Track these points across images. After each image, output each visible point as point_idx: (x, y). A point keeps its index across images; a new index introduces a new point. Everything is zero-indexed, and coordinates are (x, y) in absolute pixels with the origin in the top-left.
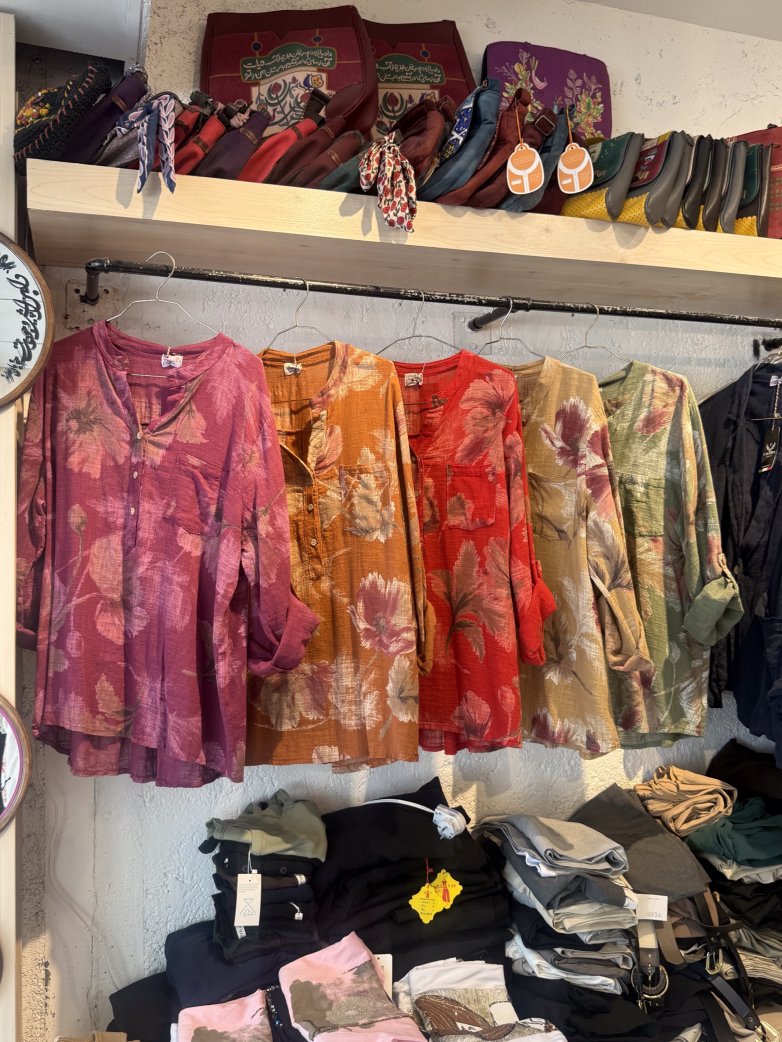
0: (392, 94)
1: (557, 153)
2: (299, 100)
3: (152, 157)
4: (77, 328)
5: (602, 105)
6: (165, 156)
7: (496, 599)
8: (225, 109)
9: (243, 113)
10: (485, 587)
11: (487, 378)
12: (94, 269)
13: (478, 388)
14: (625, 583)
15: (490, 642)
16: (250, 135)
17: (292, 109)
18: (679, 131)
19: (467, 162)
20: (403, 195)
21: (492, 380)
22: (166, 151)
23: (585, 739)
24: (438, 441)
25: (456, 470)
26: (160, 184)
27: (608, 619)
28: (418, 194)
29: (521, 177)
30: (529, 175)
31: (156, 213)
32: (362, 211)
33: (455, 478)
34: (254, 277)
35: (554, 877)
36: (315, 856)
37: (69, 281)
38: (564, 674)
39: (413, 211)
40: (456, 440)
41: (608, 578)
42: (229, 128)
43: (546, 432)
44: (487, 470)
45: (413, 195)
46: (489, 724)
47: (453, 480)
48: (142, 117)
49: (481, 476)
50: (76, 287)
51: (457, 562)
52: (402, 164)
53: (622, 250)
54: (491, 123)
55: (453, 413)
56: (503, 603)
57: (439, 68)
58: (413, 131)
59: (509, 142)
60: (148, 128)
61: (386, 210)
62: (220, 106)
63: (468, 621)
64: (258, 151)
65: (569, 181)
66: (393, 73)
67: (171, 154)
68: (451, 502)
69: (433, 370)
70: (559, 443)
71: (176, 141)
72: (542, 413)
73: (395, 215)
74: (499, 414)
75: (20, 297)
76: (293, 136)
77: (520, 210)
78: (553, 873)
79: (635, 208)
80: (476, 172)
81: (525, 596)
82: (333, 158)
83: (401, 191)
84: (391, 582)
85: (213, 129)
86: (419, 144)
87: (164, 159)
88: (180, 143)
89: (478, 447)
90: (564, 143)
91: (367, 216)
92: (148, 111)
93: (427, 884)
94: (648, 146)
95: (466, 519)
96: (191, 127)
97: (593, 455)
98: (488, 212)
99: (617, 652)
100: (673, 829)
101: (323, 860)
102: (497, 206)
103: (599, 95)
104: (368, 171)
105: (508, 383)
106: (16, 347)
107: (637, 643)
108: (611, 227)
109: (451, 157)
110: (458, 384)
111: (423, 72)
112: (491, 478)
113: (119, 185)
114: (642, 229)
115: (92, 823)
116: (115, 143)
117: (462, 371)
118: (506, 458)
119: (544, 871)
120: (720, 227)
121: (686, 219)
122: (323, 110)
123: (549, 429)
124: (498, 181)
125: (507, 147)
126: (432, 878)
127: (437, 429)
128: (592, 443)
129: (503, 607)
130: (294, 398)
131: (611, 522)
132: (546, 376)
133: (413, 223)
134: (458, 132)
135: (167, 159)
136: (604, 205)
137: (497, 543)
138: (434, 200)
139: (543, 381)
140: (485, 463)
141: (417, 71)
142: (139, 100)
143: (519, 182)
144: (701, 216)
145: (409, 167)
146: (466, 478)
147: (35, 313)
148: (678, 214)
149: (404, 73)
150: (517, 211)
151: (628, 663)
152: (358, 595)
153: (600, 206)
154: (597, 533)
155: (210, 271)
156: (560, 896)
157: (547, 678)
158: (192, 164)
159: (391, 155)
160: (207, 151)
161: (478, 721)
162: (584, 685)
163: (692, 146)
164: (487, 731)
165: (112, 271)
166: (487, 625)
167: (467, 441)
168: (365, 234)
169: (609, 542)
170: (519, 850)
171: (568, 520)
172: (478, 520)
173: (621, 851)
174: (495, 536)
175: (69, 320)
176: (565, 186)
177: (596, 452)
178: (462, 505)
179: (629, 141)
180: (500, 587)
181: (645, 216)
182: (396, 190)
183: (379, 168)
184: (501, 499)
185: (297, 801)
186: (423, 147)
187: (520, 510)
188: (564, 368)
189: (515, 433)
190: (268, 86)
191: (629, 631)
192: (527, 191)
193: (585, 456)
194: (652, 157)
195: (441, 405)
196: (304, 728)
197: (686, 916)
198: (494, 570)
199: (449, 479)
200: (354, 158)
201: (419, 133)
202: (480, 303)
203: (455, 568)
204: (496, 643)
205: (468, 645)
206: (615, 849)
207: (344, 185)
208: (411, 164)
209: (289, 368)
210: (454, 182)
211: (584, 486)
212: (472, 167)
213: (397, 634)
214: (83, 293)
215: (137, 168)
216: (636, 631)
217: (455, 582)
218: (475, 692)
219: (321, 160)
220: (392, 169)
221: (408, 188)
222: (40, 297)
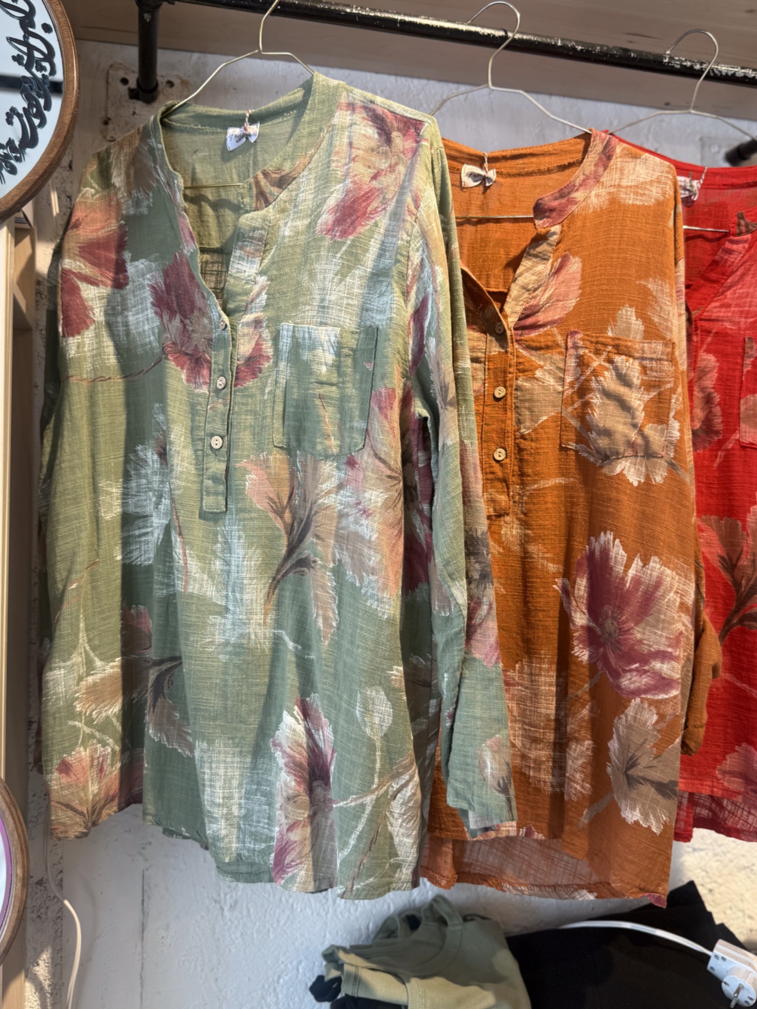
37: (111, 66)
50: (121, 74)
75: (19, 35)
106: (9, 121)
115: (139, 945)
147: (46, 65)
175: (110, 126)
185: (465, 919)
214: (133, 84)
222: (53, 34)
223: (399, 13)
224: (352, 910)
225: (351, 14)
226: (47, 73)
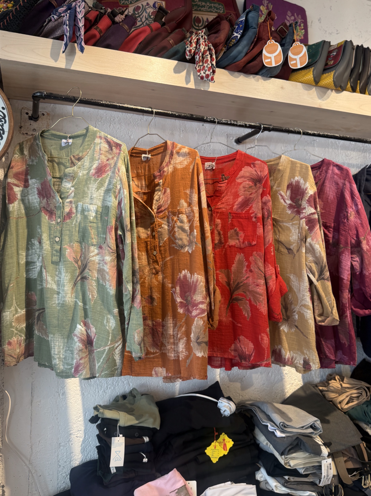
0: (198, 17)
1: (288, 47)
2: (150, 14)
3: (71, 32)
4: (27, 134)
5: (303, 31)
6: (79, 34)
7: (258, 285)
8: (112, 12)
9: (122, 15)
10: (251, 279)
11: (252, 166)
12: (37, 96)
13: (246, 171)
14: (326, 277)
15: (254, 309)
16: (126, 27)
17: (147, 19)
18: (349, 40)
19: (242, 48)
20: (209, 62)
21: (254, 166)
22: (79, 30)
23: (302, 362)
24: (223, 199)
25: (234, 215)
26: (75, 50)
27: (316, 297)
28: (216, 62)
29: (270, 58)
30: (275, 57)
31: (73, 65)
32: (185, 71)
33: (234, 220)
34: (126, 105)
35: (284, 437)
36: (154, 427)
37: (23, 108)
38: (290, 327)
39: (214, 72)
40: (234, 199)
41: (316, 274)
42: (114, 22)
43: (281, 196)
44: (252, 215)
45: (214, 63)
46: (253, 354)
47: (232, 221)
48: (66, 11)
49: (248, 219)
50: (26, 111)
51: (234, 265)
52: (208, 46)
53: (320, 101)
54: (255, 28)
55: (233, 184)
56: (261, 288)
57: (222, 5)
58: (212, 32)
59: (264, 39)
60: (69, 16)
61: (199, 71)
62: (109, 10)
63: (240, 297)
64: (129, 37)
65: (295, 62)
66: (199, 6)
67: (82, 31)
68: (231, 233)
69: (221, 161)
70: (289, 202)
71: (85, 25)
72: (279, 185)
73: (204, 73)
74: (258, 185)
76: (148, 31)
77: (269, 76)
78: (283, 435)
79: (328, 78)
80: (247, 54)
81: (272, 284)
82: (171, 42)
83: (208, 60)
84: (194, 275)
85: (105, 23)
86: (216, 37)
87: (78, 35)
88: (87, 29)
89: (246, 203)
90: (292, 42)
91: (188, 74)
92: (69, 8)
93: (215, 441)
94: (332, 48)
95: (240, 242)
96: (93, 21)
97: (310, 207)
98: (252, 76)
99: (321, 315)
100: (340, 408)
101: (158, 429)
102: (256, 73)
103: (302, 25)
104: (191, 48)
105: (264, 168)
107: (332, 310)
108: (314, 89)
109: (233, 45)
110: (235, 169)
111: (214, 7)
112: (254, 220)
113: (52, 49)
114: (330, 91)
115: (30, 407)
116: (51, 25)
117: (238, 162)
118: (263, 209)
119: (279, 434)
120: (367, 92)
121: (352, 87)
122: (164, 18)
123: (283, 194)
124: (258, 59)
125: (263, 42)
126: (218, 437)
127: (223, 193)
128: (309, 201)
129: (262, 290)
130: (147, 174)
131: (319, 244)
132: (282, 165)
133: (215, 77)
134: (237, 33)
135: (80, 35)
136: (312, 76)
137: (258, 255)
138: (224, 68)
139: (280, 168)
140: (251, 212)
141: (211, 6)
142: (64, 2)
143: (269, 60)
144: (358, 86)
145: (212, 47)
146: (239, 220)
147: (3, 120)
148: (347, 84)
149: (204, 6)
150: (267, 77)
151: (326, 321)
152: (177, 282)
153: (309, 77)
154: (311, 250)
155: (102, 101)
156: (288, 449)
157: (281, 329)
158: (93, 41)
159: (203, 40)
160: (101, 35)
161: (247, 353)
162: (302, 333)
163: (354, 49)
164: (252, 358)
165: (46, 98)
166: (252, 299)
167: (240, 199)
168: (187, 84)
169: (318, 255)
170: (264, 422)
171: (294, 243)
172: (246, 242)
173: (319, 422)
174: (257, 251)
175: (22, 129)
176: (292, 65)
177: (311, 206)
178: (237, 234)
179: (323, 45)
180: (260, 279)
181: (333, 83)
182: (205, 60)
183: (196, 47)
184: (260, 231)
185: (142, 395)
186: (219, 38)
187: (270, 237)
188: (292, 161)
189: (268, 195)
190: (133, 7)
191: (328, 304)
192: (274, 65)
193: (305, 208)
194: (335, 53)
195: (226, 180)
196: (149, 356)
197: (351, 456)
198: (256, 270)
199: (230, 220)
200: (182, 43)
201: (215, 33)
202: (245, 126)
203: (233, 269)
204: (258, 310)
205: (241, 310)
206: (316, 421)
207: (176, 57)
208: (213, 46)
209: (144, 157)
210: (236, 57)
211: (304, 225)
212: (245, 50)
213: (196, 305)
214: (30, 114)
215: (63, 40)
216: (331, 303)
217: (233, 276)
218: (245, 336)
219: (164, 43)
220: (204, 47)
221: (212, 60)
222: (5, 110)
223: (118, 103)
224: (104, 394)
225: (103, 104)
226: (3, 123)
